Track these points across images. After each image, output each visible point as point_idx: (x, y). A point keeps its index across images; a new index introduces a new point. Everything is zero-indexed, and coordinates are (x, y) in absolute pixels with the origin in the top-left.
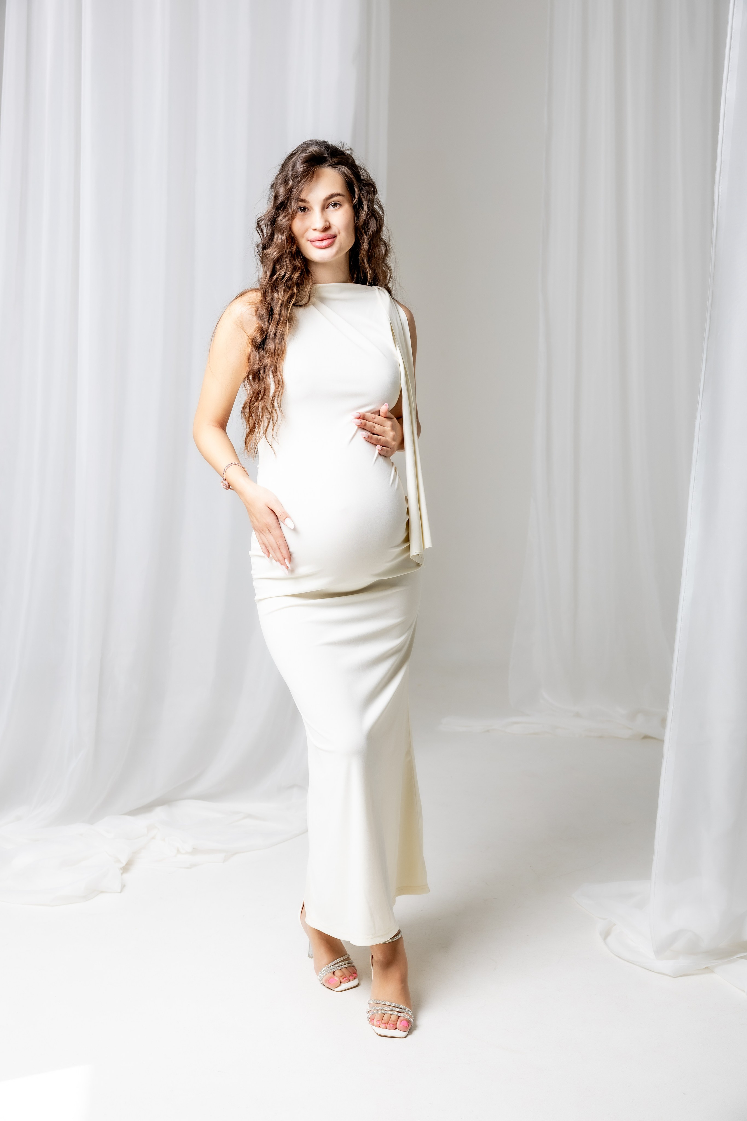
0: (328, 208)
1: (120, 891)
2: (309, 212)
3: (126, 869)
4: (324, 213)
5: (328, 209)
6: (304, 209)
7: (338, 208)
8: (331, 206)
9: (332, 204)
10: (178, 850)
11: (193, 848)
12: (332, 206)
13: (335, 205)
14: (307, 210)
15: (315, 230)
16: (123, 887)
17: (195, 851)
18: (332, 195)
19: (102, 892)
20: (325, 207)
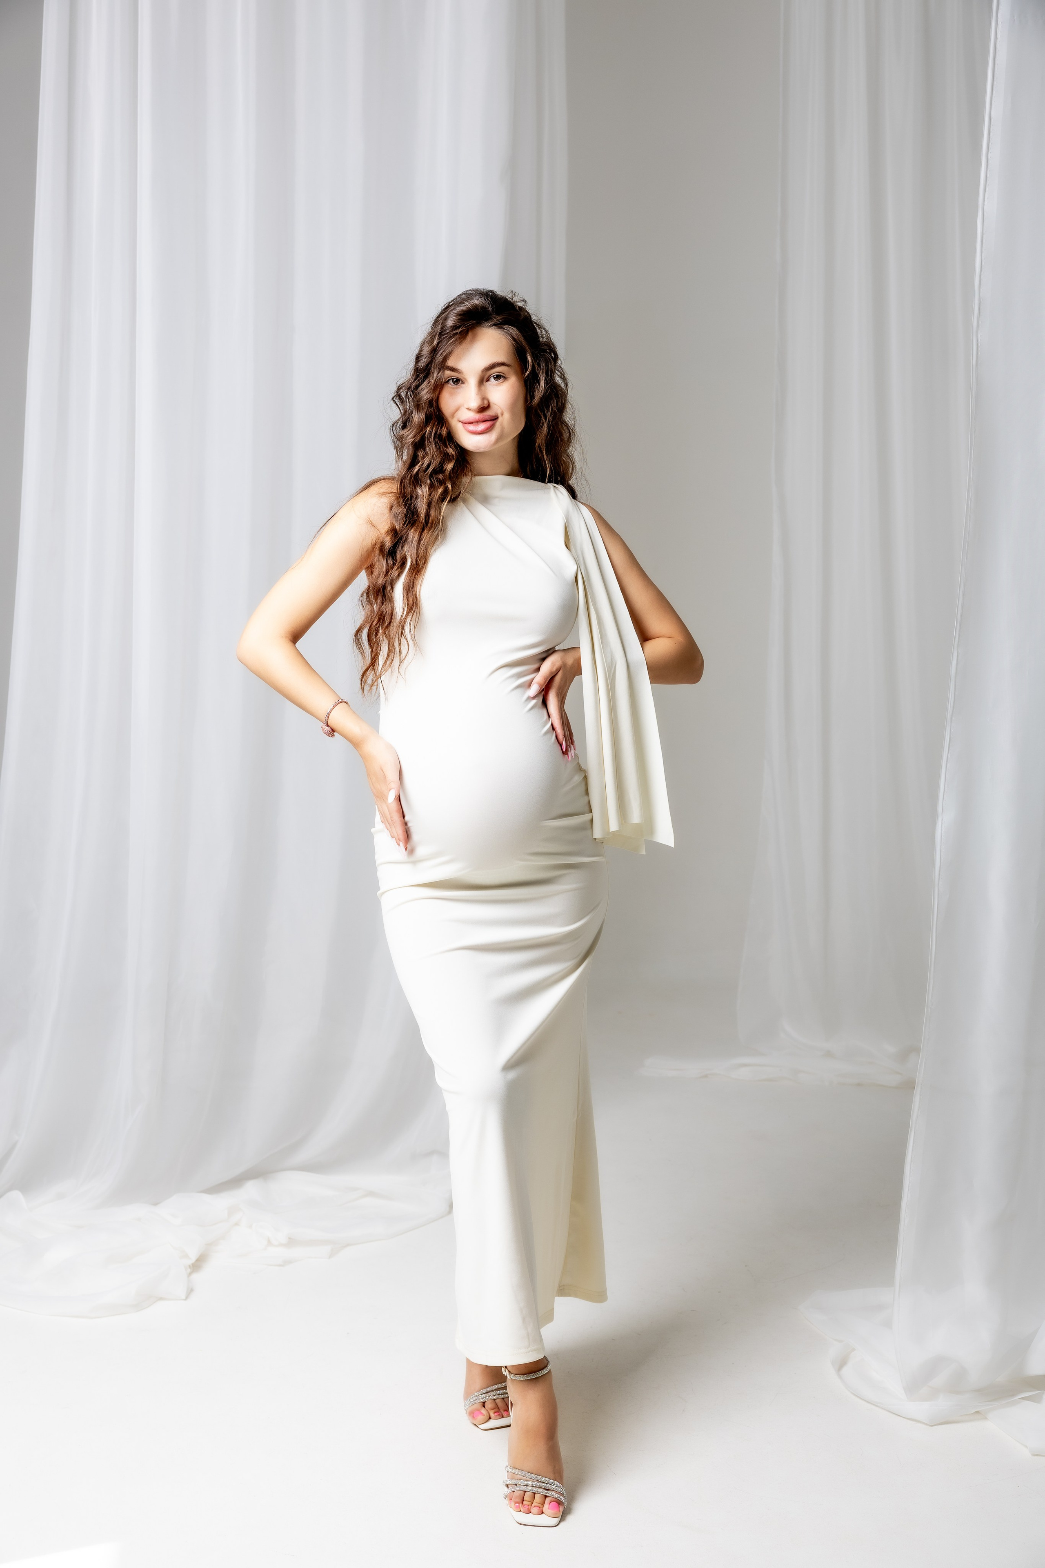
0: (488, 380)
1: (184, 1298)
2: (463, 385)
3: (197, 1265)
4: (483, 388)
5: (488, 383)
6: (457, 381)
7: (501, 381)
8: (492, 379)
9: (494, 376)
10: (269, 1241)
11: (289, 1238)
12: (495, 378)
13: (498, 377)
14: (460, 382)
15: (469, 409)
16: (190, 1291)
17: (291, 1242)
18: (493, 364)
19: (161, 1299)
20: (483, 380)
